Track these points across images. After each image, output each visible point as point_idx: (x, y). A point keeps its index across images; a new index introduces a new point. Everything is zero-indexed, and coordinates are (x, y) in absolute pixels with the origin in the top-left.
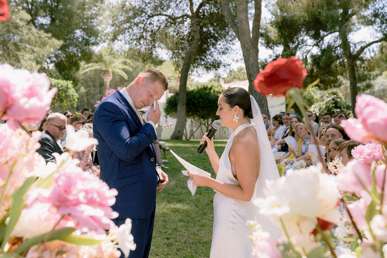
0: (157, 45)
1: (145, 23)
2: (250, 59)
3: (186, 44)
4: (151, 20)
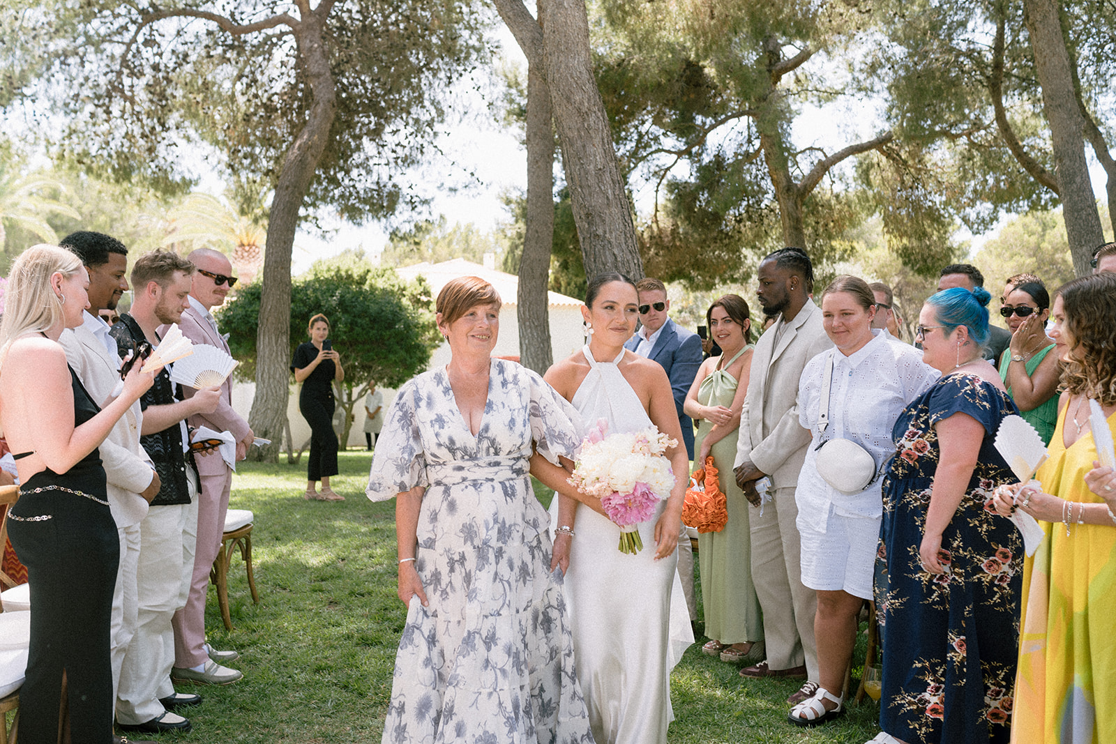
0: (171, 121)
1: (127, 37)
2: (589, 149)
3: (280, 128)
4: (152, 29)
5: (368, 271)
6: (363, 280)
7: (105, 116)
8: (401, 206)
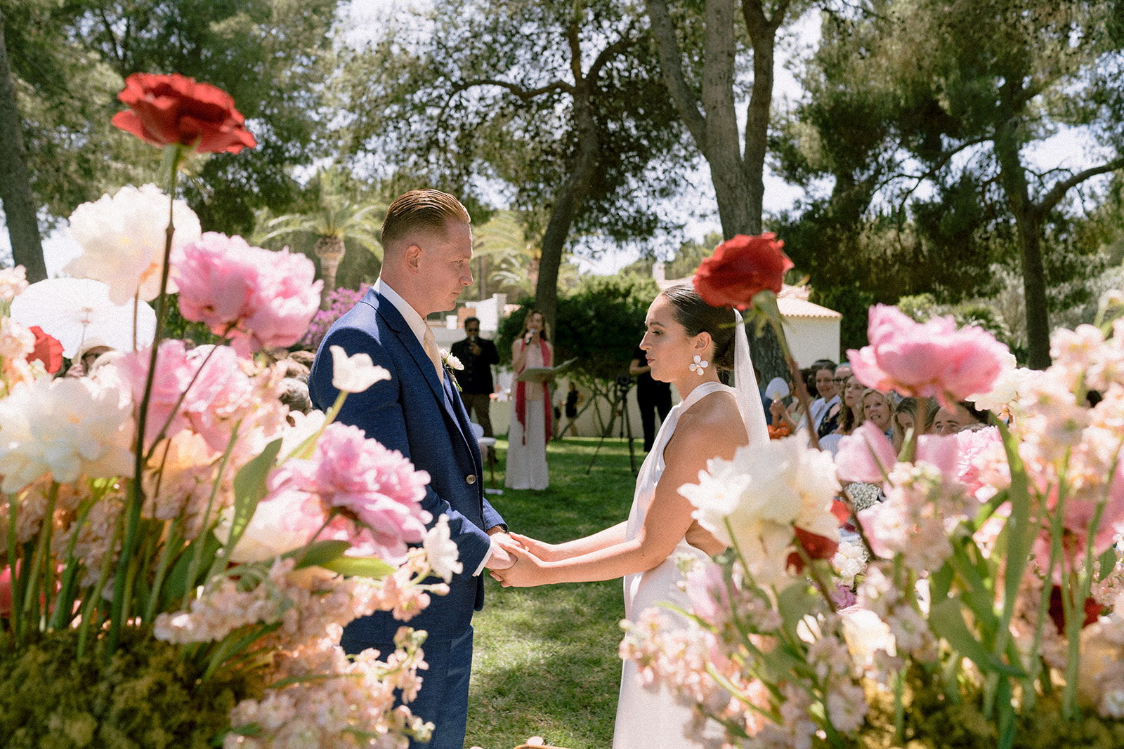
0: (474, 166)
1: (443, 104)
2: (737, 212)
3: (559, 166)
4: (461, 97)
5: (633, 285)
6: (627, 293)
7: (425, 164)
8: (658, 232)
